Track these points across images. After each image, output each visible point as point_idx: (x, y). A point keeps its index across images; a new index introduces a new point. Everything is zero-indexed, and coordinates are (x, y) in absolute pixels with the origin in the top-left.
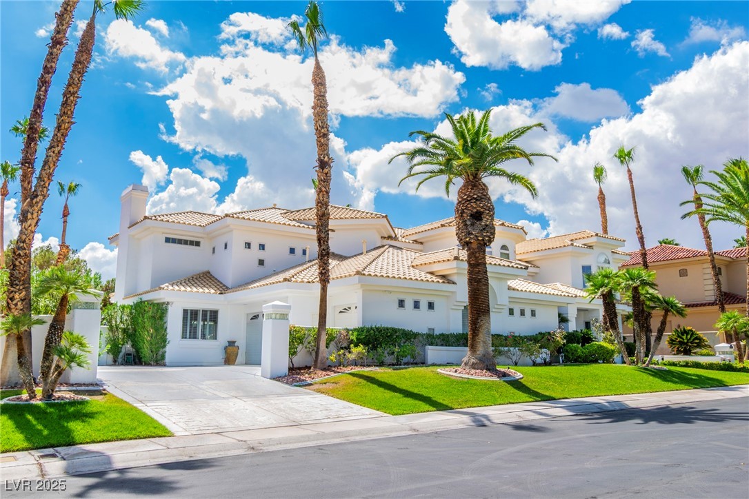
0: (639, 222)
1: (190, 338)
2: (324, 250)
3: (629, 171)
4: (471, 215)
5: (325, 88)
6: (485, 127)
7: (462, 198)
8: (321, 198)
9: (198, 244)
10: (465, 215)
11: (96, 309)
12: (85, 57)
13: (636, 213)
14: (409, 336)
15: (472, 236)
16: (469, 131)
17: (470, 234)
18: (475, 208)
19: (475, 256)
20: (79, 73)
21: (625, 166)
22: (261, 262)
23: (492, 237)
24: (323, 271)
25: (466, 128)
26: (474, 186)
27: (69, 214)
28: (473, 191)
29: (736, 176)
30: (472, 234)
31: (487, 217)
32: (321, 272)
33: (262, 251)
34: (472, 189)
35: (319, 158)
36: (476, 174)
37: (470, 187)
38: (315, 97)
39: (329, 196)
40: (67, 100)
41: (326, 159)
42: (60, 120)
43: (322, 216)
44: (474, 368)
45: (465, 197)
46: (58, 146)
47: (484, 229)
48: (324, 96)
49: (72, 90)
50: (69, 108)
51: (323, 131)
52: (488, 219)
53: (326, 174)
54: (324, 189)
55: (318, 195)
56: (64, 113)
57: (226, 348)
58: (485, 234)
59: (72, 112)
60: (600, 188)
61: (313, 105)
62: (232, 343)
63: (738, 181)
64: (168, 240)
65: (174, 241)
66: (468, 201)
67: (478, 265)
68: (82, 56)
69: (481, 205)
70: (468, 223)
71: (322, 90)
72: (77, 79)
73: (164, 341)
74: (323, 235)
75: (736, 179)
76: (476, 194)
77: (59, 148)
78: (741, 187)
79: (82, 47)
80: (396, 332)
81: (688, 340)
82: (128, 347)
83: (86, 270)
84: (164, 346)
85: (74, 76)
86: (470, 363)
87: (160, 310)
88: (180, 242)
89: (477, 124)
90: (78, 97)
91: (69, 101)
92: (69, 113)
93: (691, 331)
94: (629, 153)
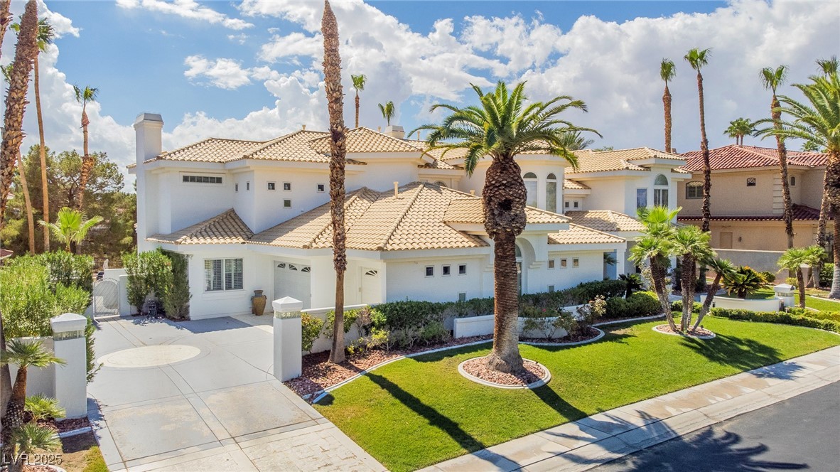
0: (705, 135)
1: (214, 289)
2: (339, 234)
3: (700, 76)
4: (500, 204)
5: (337, 39)
6: (518, 100)
7: (490, 182)
8: (335, 175)
9: (219, 180)
10: (492, 203)
11: (80, 336)
12: (27, 51)
13: (703, 125)
14: (436, 309)
15: (499, 228)
16: (498, 107)
17: (497, 224)
18: (504, 196)
19: (503, 248)
20: (22, 73)
21: (697, 70)
22: (287, 203)
23: (522, 227)
24: (339, 258)
25: (495, 104)
26: (504, 169)
27: (88, 123)
28: (502, 175)
29: (823, 93)
30: (499, 225)
31: (518, 205)
32: (337, 259)
33: (287, 191)
34: (501, 173)
35: (332, 127)
36: (508, 154)
37: (499, 171)
38: (326, 52)
39: (343, 172)
40: (11, 109)
41: (339, 129)
42: (6, 135)
43: (337, 196)
44: (498, 369)
45: (493, 182)
46: (7, 167)
47: (513, 220)
48: (336, 51)
49: (16, 96)
50: (15, 119)
51: (335, 95)
52: (518, 208)
53: (340, 147)
54: (338, 165)
55: (332, 171)
56: (9, 125)
57: (252, 299)
58: (514, 225)
59: (20, 123)
60: (667, 87)
61: (324, 61)
62: (258, 293)
63: (824, 98)
64: (186, 179)
65: (193, 179)
66: (496, 187)
67: (506, 257)
68: (24, 50)
69: (511, 193)
70: (496, 212)
71: (334, 43)
72: (20, 81)
73: (185, 295)
74: (337, 218)
75: (823, 96)
76: (506, 180)
77: (9, 169)
78: (827, 105)
79: (22, 39)
80: (422, 309)
81: (744, 282)
82: (151, 297)
83: (117, 176)
84: (188, 300)
85: (16, 77)
86: (495, 364)
87: (180, 263)
88: (200, 180)
89: (509, 97)
90: (25, 103)
91: (14, 110)
92: (16, 124)
93: (749, 271)
94: (703, 54)
